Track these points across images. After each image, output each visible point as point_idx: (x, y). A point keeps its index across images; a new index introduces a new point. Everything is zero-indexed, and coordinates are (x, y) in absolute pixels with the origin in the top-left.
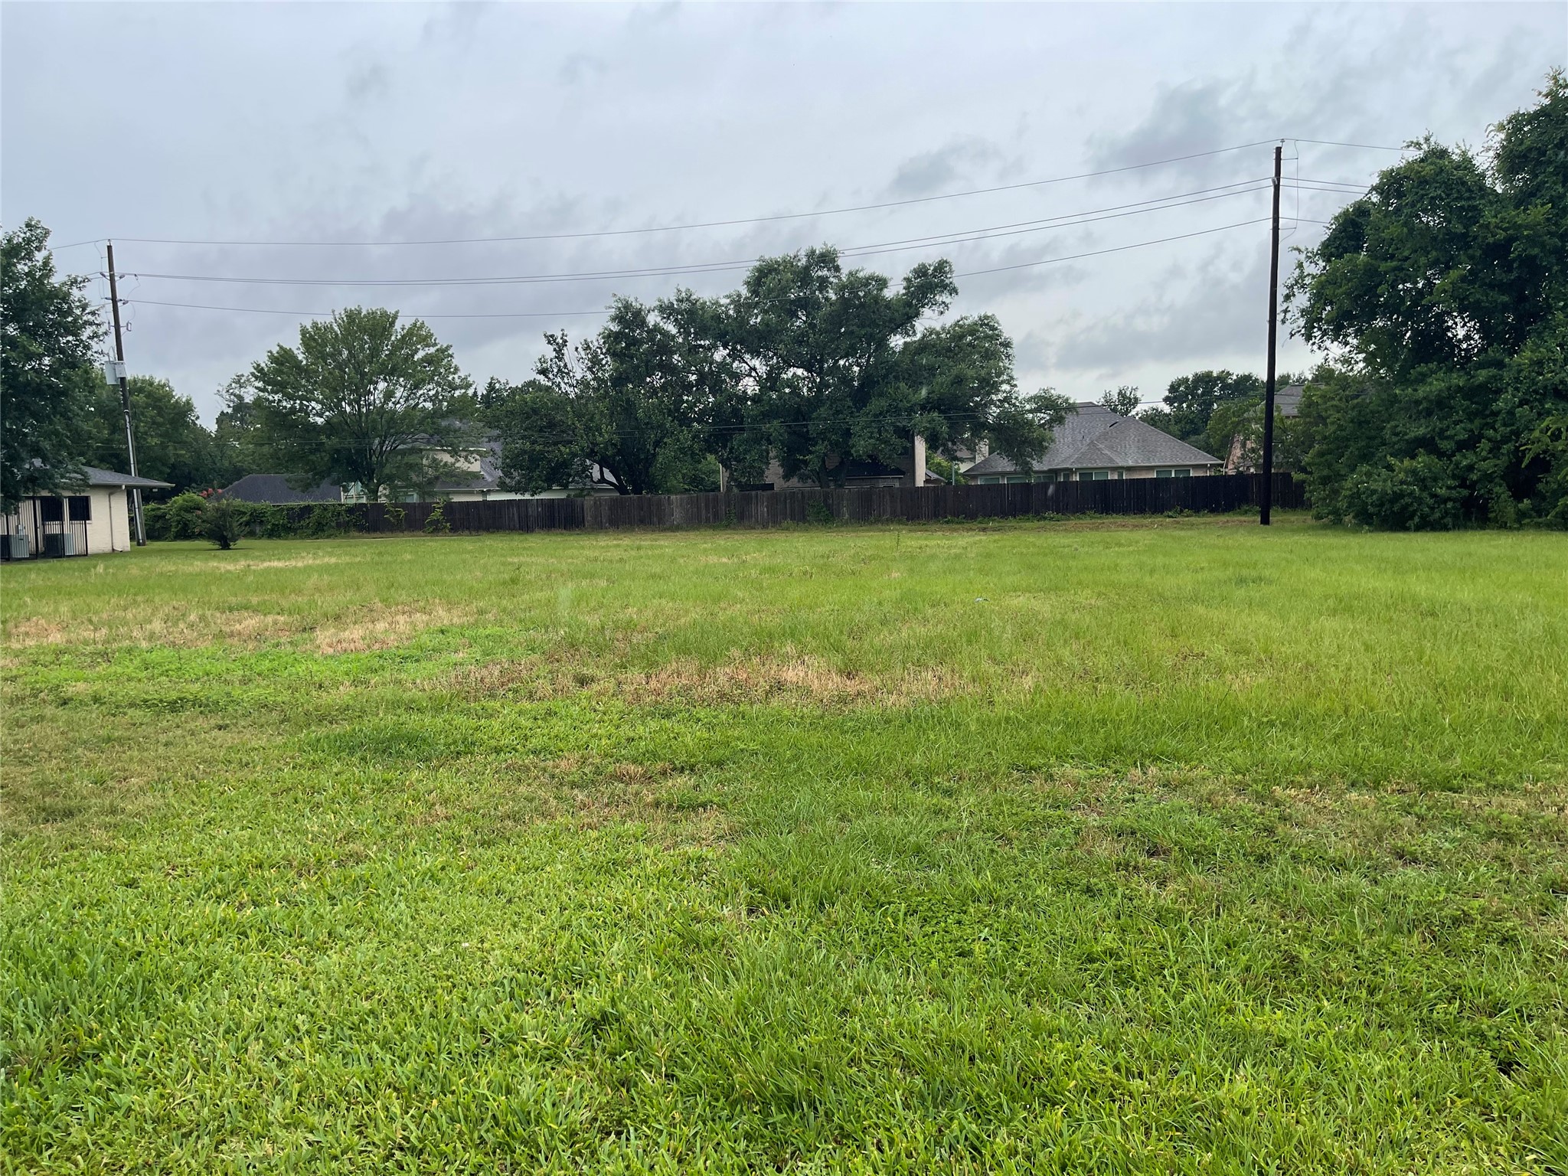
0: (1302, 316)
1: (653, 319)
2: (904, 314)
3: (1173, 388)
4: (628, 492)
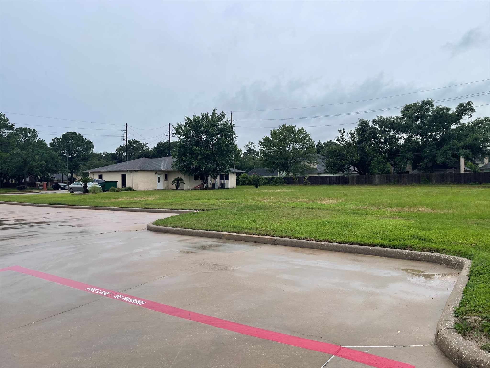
1: (371, 124)
2: (457, 118)
4: (362, 174)
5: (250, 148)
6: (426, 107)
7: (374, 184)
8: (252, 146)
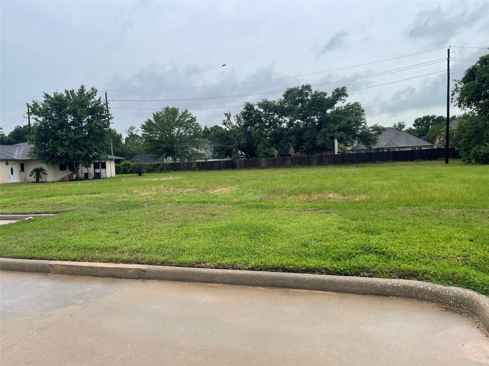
0: (457, 100)
1: (256, 107)
2: (332, 103)
3: (416, 121)
4: (249, 158)
5: (132, 133)
6: (306, 92)
7: (261, 167)
8: (135, 131)
